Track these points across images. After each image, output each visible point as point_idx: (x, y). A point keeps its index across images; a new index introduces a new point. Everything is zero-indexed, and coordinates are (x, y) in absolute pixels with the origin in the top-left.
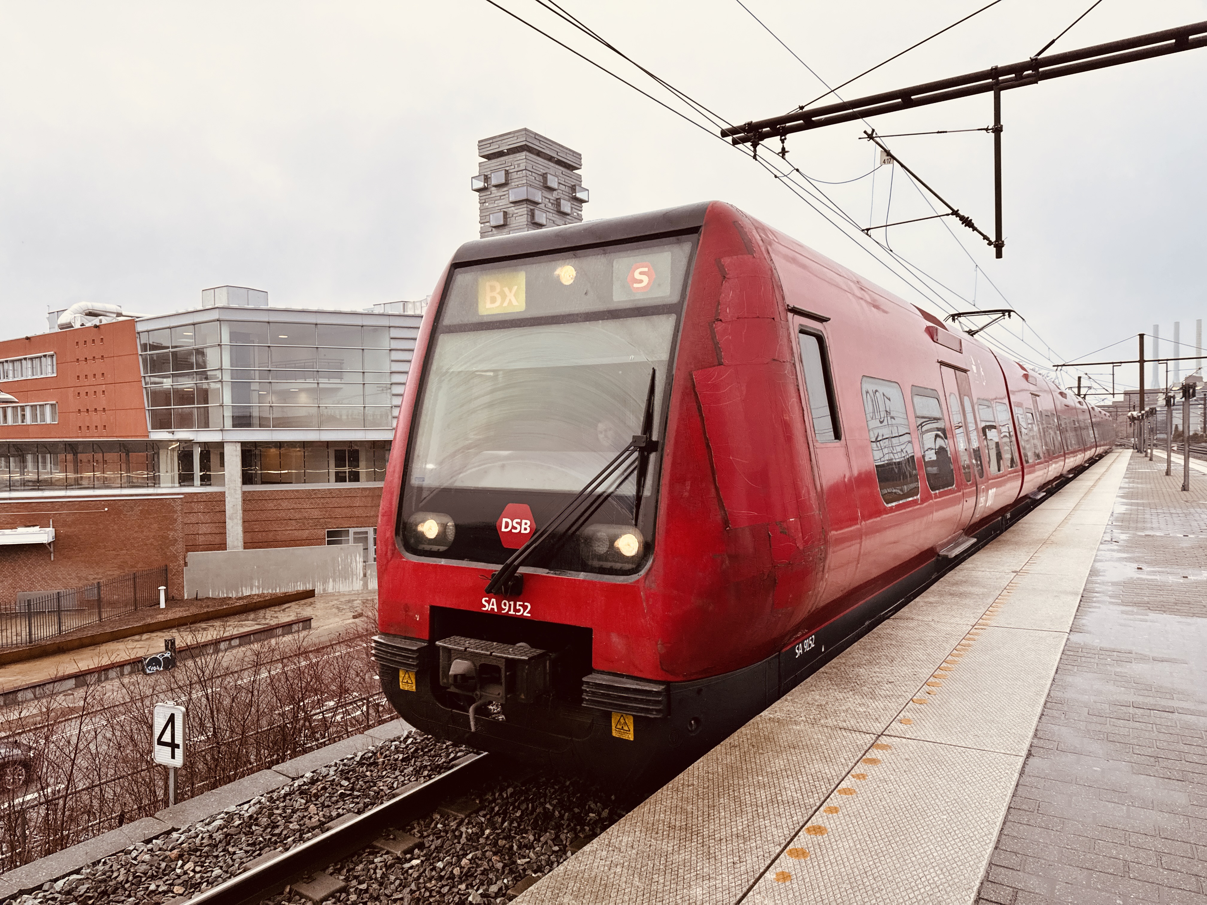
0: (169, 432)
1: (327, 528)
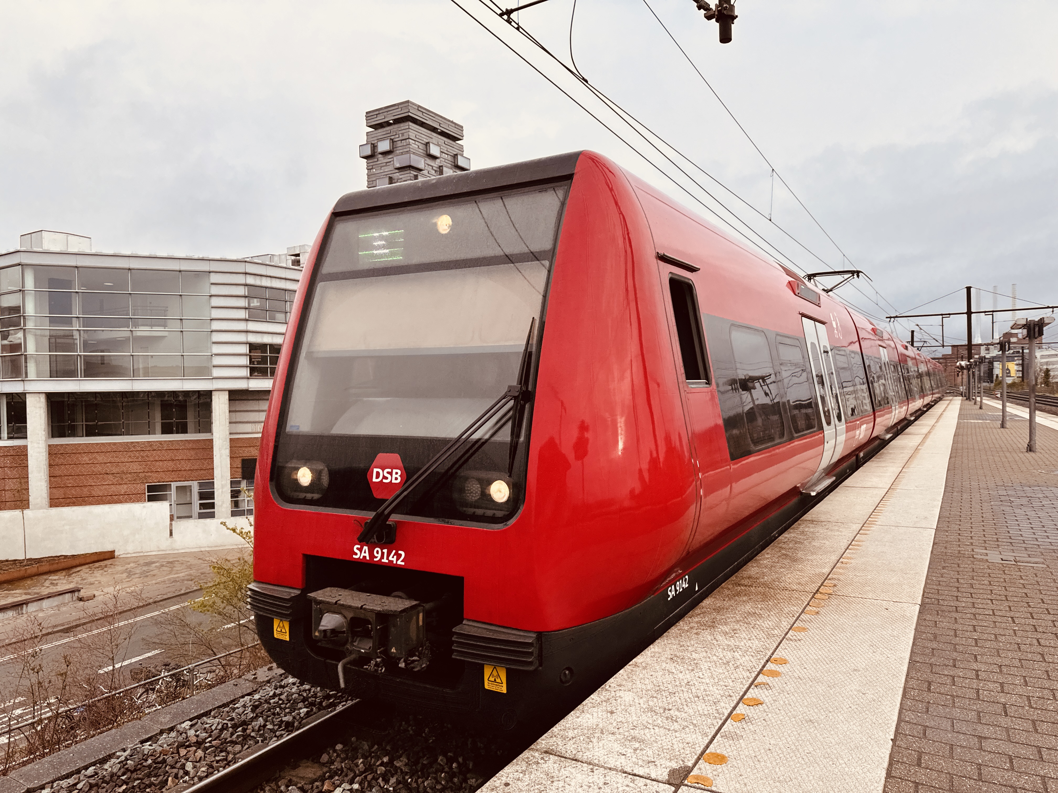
1: (147, 483)
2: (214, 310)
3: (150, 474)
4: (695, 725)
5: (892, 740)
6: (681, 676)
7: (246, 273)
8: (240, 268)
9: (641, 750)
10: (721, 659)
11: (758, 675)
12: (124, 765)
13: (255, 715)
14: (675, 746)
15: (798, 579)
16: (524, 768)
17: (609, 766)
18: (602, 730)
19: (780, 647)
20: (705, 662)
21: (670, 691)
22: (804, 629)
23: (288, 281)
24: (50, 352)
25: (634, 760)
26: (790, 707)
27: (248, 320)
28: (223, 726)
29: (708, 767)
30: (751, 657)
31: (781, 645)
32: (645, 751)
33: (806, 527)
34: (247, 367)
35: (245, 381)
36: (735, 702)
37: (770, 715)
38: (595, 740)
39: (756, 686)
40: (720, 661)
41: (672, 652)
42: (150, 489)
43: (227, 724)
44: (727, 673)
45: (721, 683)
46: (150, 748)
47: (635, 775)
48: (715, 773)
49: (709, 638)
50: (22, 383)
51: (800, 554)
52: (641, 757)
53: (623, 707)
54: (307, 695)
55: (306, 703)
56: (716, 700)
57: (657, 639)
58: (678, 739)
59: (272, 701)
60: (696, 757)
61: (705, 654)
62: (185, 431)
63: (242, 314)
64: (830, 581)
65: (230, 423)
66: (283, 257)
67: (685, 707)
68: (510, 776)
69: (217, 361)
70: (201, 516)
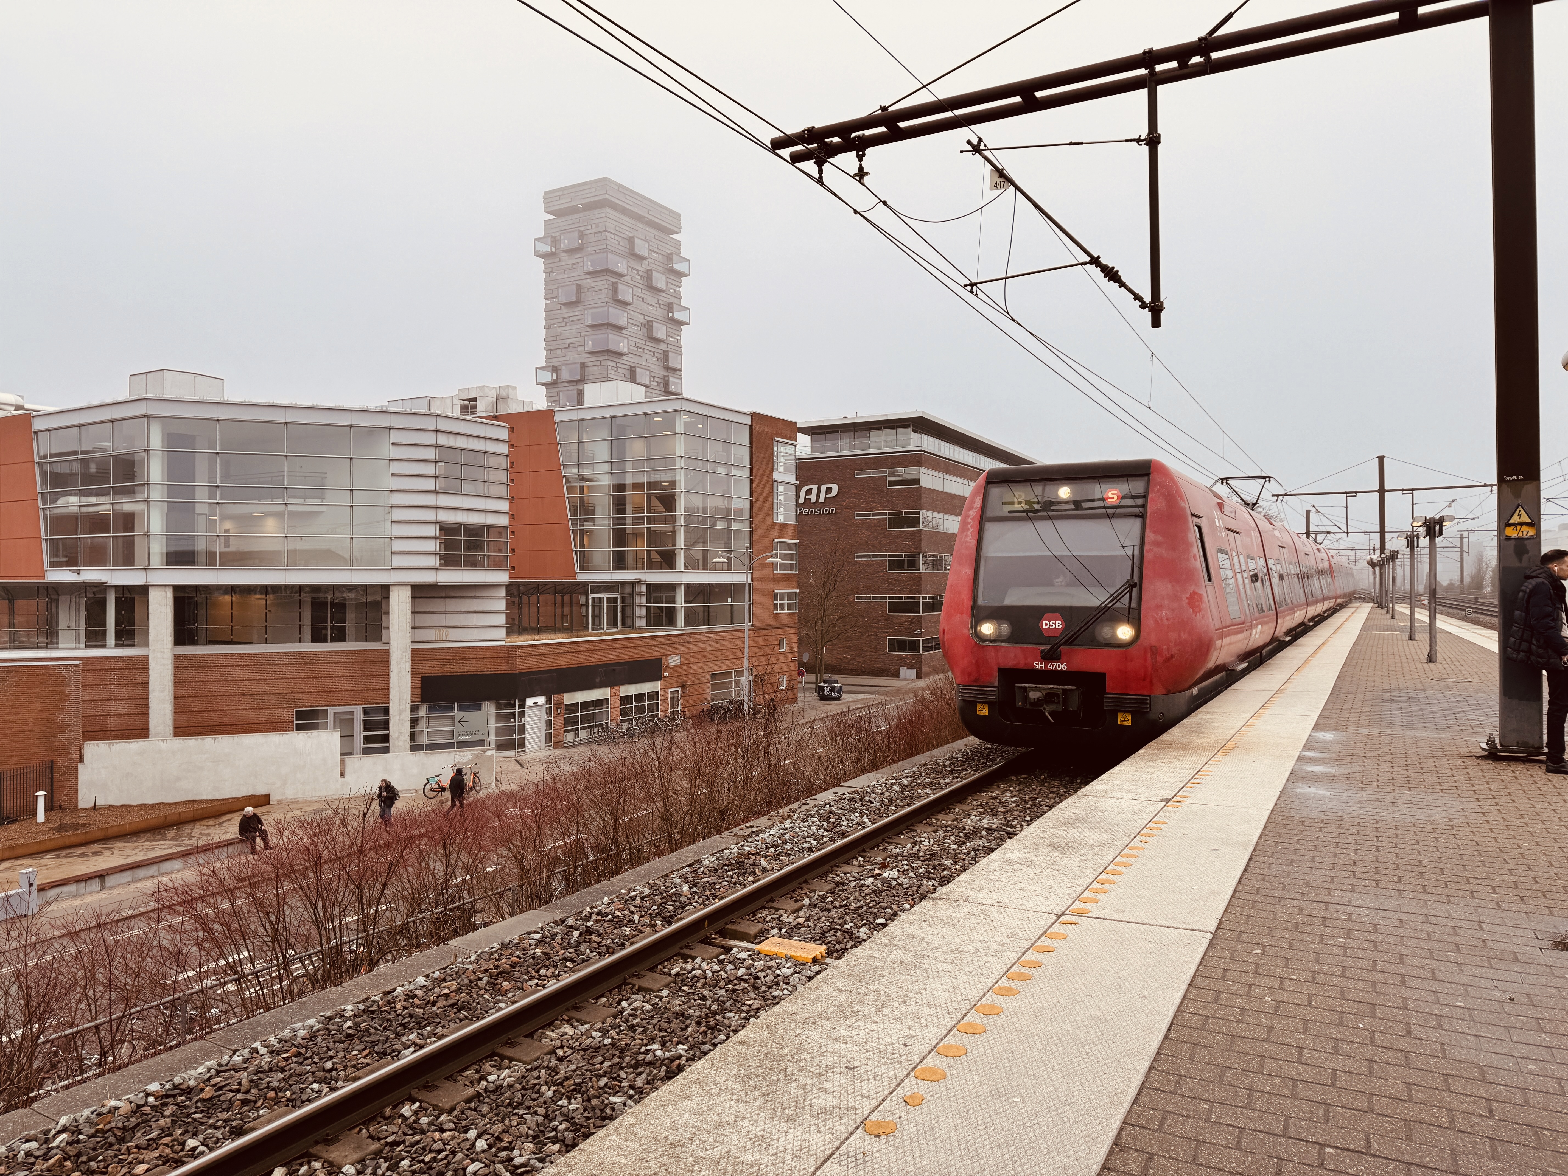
0: (72, 571)
1: (296, 707)
2: (394, 479)
3: (300, 696)
7: (437, 431)
8: (430, 424)
15: (1204, 741)
23: (487, 441)
24: (168, 531)
27: (437, 493)
34: (436, 554)
35: (433, 572)
42: (300, 715)
50: (140, 571)
62: (343, 639)
63: (431, 485)
65: (412, 628)
69: (398, 546)
70: (365, 751)
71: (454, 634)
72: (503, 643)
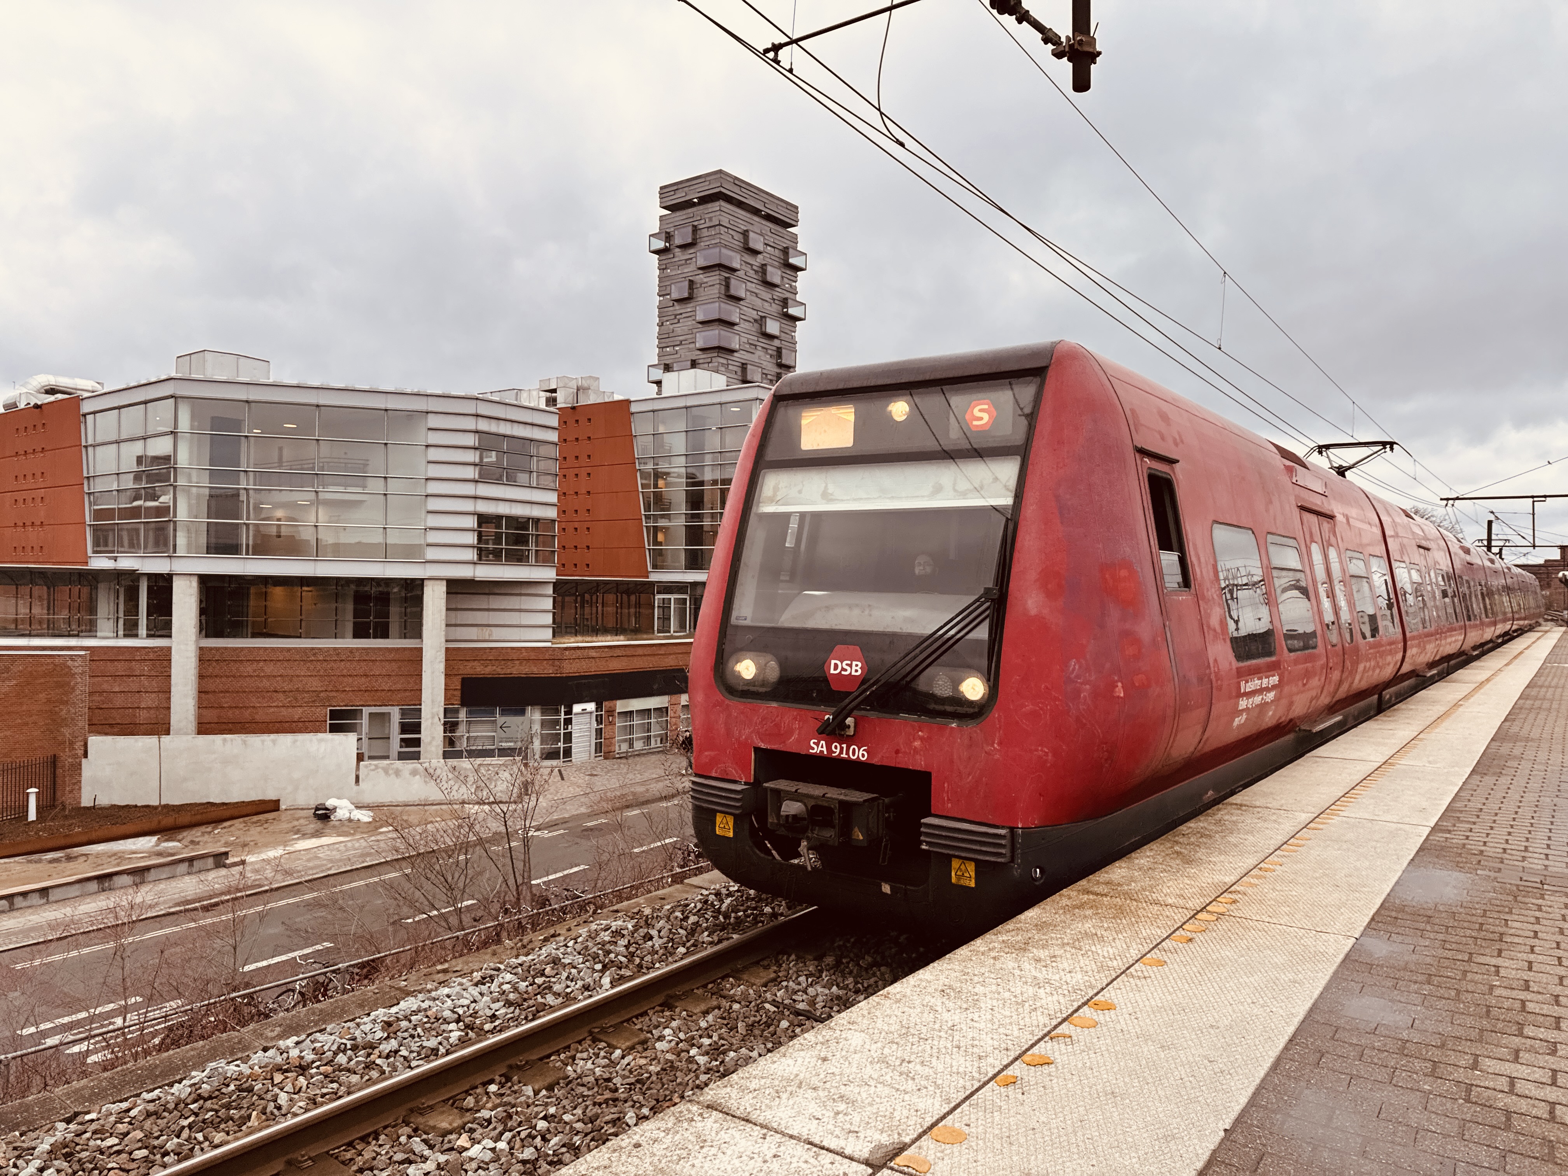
0: (110, 558)
1: (329, 706)
2: (431, 465)
3: (334, 694)
4: (938, 1087)
5: (1225, 1130)
6: (946, 1016)
7: (477, 416)
8: (470, 407)
9: (845, 1114)
10: (1015, 996)
11: (1060, 1023)
12: (196, 1090)
13: (386, 1035)
14: (896, 1114)
15: (1182, 889)
16: (670, 1125)
17: (790, 1133)
18: (801, 1083)
19: (1111, 986)
20: (991, 998)
21: (922, 1036)
22: (1162, 963)
23: (535, 428)
24: (208, 518)
25: (830, 1127)
26: (1089, 1072)
27: (477, 481)
28: (339, 1048)
29: (932, 1146)
30: (1061, 997)
31: (1115, 982)
32: (850, 1117)
33: (1228, 813)
34: (473, 547)
35: (471, 566)
36: (1011, 1058)
37: (1055, 1081)
38: (784, 1096)
39: (1051, 1039)
40: (1014, 999)
41: (947, 982)
42: (334, 715)
43: (346, 1045)
44: (1015, 1017)
45: (1002, 1030)
46: (237, 1069)
47: (823, 1148)
48: (939, 1155)
49: (1011, 964)
50: (168, 559)
51: (1201, 853)
52: (841, 1124)
53: (844, 1053)
54: (465, 1012)
55: (461, 1024)
56: (984, 1054)
57: (933, 961)
58: (904, 1104)
59: (413, 1018)
60: (921, 1130)
61: (994, 988)
62: (385, 635)
63: (471, 473)
64: (1230, 896)
65: (447, 625)
66: (535, 393)
67: (934, 1060)
68: (646, 1134)
69: (433, 537)
70: (402, 757)
71: (497, 633)
72: (549, 644)
